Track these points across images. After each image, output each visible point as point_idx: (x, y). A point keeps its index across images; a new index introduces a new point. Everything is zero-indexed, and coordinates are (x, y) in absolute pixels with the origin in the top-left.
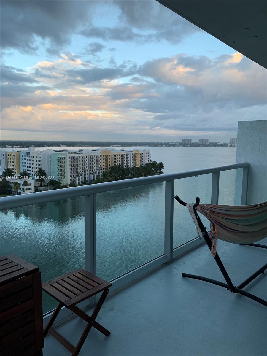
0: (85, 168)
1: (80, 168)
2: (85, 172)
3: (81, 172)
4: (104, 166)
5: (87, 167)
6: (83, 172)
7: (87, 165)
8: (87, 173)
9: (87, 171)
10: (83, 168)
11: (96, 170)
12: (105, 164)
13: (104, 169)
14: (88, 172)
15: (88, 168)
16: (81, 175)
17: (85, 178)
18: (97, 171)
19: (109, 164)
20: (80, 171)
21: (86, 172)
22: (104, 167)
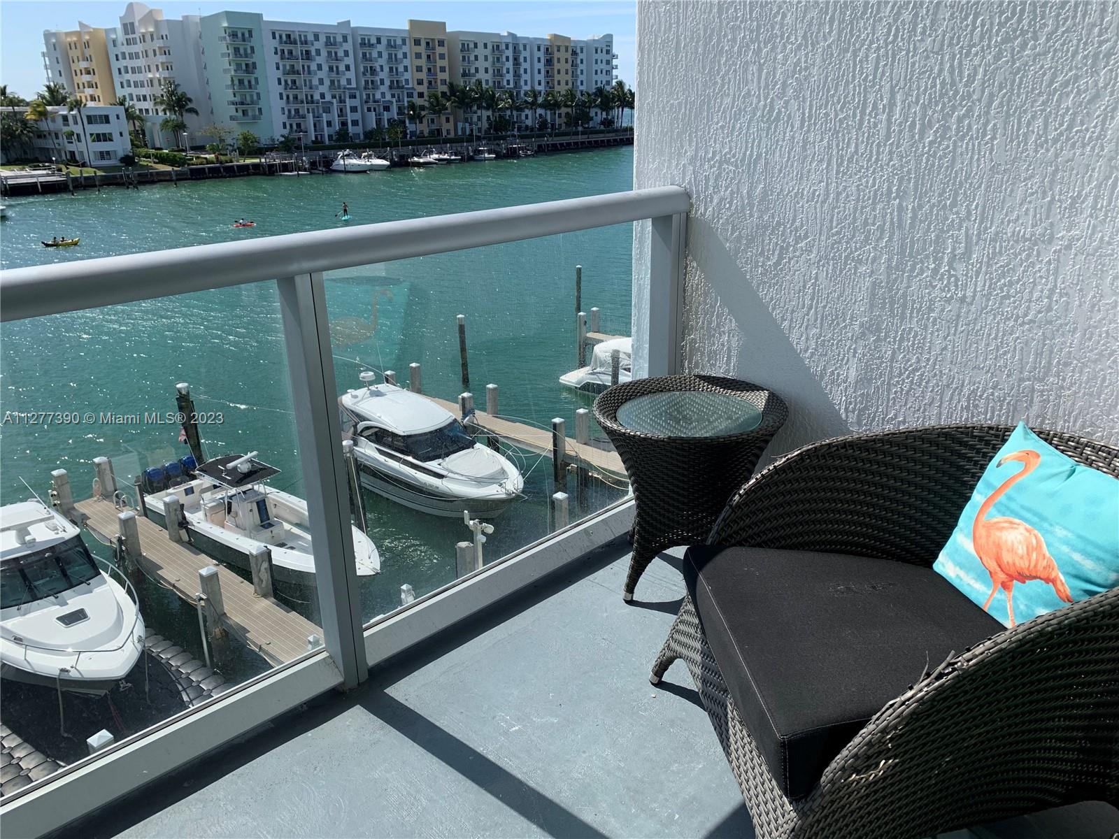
0: (343, 82)
1: (321, 81)
2: (342, 101)
3: (328, 98)
4: (420, 82)
5: (349, 81)
6: (334, 97)
7: (351, 75)
8: (349, 103)
9: (353, 96)
10: (332, 82)
11: (388, 97)
12: (423, 75)
13: (421, 95)
14: (356, 102)
15: (354, 85)
16: (327, 110)
17: (344, 124)
18: (394, 100)
19: (441, 76)
20: (323, 96)
21: (347, 100)
22: (423, 88)
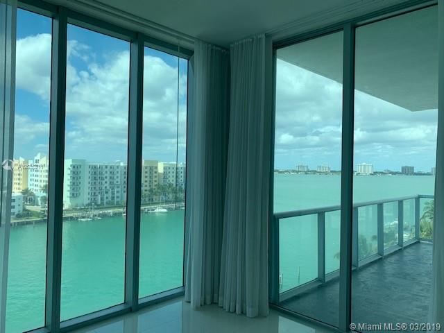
0: (115, 182)
1: (106, 182)
2: (113, 189)
6: (110, 188)
7: (119, 180)
10: (110, 183)
14: (119, 189)
15: (119, 183)
16: (107, 193)
17: (113, 198)
19: (154, 179)
21: (116, 189)
